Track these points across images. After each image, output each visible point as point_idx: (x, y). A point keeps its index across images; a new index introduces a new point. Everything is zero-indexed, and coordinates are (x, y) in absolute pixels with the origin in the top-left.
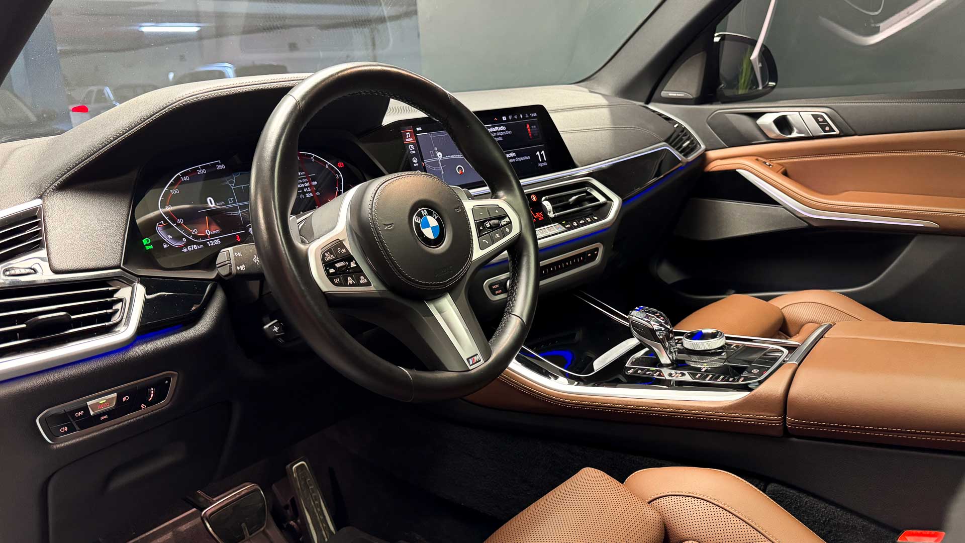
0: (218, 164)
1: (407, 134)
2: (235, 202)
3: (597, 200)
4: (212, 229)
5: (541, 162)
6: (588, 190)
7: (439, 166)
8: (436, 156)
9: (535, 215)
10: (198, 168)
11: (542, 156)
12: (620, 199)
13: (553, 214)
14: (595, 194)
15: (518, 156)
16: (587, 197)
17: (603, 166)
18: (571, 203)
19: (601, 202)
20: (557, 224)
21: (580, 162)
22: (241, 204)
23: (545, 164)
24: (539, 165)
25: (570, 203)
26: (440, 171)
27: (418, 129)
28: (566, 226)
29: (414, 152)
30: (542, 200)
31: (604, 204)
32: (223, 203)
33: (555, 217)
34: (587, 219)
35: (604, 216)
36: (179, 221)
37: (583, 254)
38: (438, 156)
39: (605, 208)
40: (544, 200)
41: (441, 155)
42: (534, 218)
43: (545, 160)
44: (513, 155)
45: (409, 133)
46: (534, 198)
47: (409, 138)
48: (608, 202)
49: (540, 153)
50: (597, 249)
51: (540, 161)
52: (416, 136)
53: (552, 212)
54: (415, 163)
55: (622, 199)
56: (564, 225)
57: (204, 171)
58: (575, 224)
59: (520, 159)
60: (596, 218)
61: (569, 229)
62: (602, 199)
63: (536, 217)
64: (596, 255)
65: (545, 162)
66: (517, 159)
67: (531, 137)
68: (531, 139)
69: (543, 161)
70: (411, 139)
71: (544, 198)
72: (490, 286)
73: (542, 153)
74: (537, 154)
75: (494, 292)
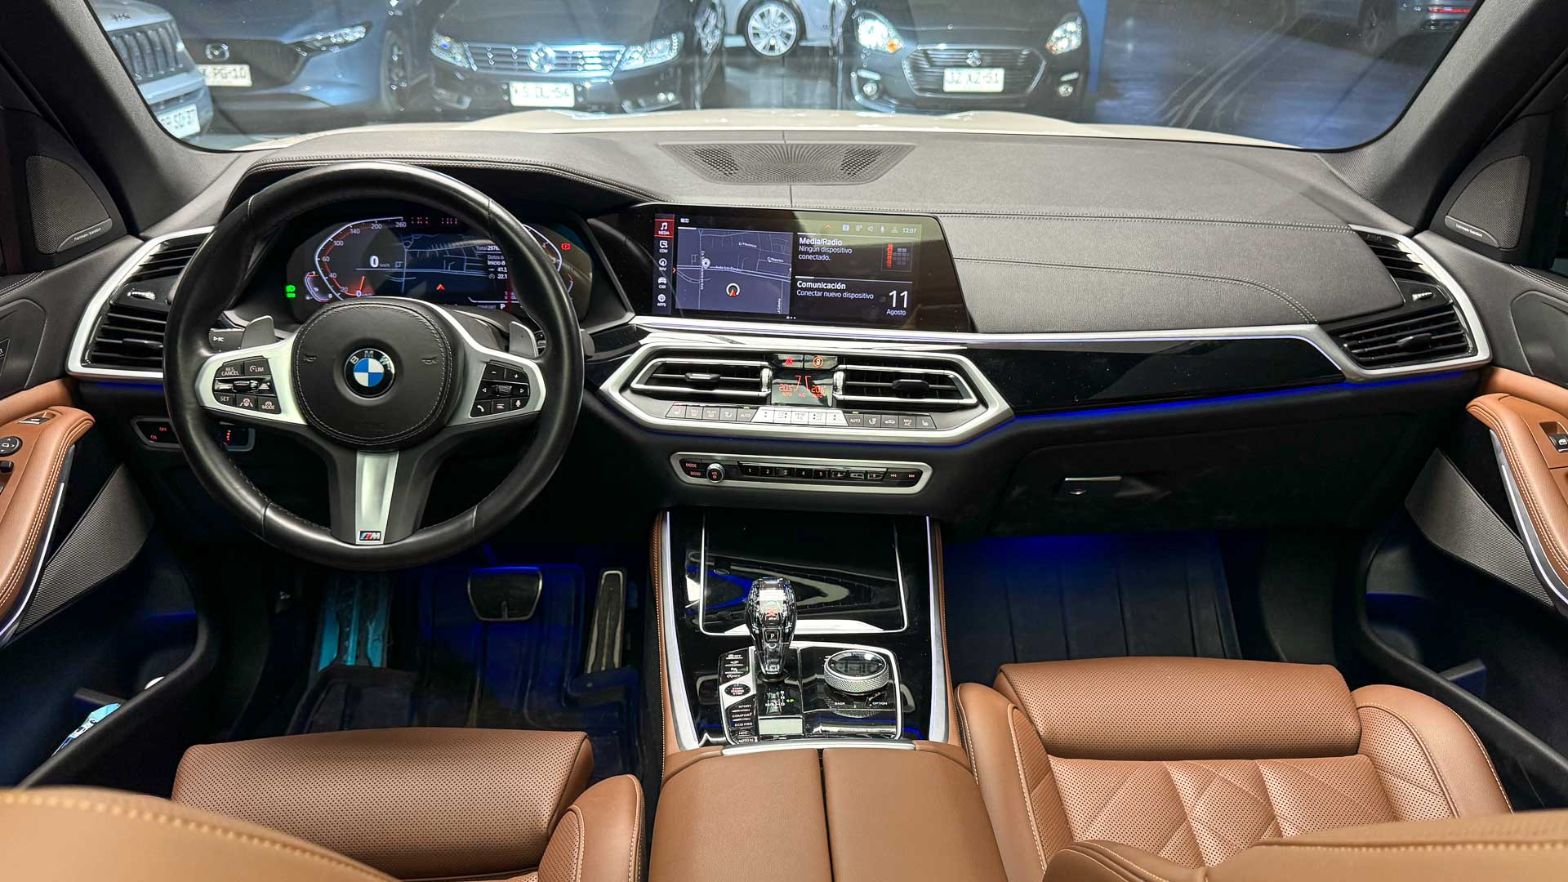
0: (399, 220)
1: (663, 224)
2: (402, 267)
4: (365, 291)
5: (894, 309)
6: (951, 376)
7: (699, 277)
8: (699, 263)
10: (374, 222)
11: (900, 300)
12: (1009, 407)
13: (842, 395)
14: (962, 385)
15: (848, 290)
19: (962, 401)
20: (839, 412)
21: (987, 327)
22: (410, 270)
23: (903, 313)
24: (889, 312)
26: (699, 285)
27: (682, 220)
28: (852, 420)
29: (666, 251)
30: (836, 369)
32: (388, 265)
33: (841, 401)
34: (905, 421)
36: (331, 275)
38: (703, 263)
40: (839, 370)
41: (709, 263)
43: (905, 306)
44: (844, 286)
45: (666, 224)
47: (664, 230)
48: (980, 405)
49: (898, 295)
51: (894, 306)
52: (676, 230)
53: (840, 392)
54: (662, 266)
55: (1012, 408)
57: (379, 226)
58: (873, 421)
59: (852, 296)
60: (926, 424)
62: (969, 398)
65: (903, 309)
66: (846, 295)
67: (889, 266)
68: (889, 269)
69: (900, 306)
70: (668, 233)
71: (841, 367)
72: (683, 462)
73: (902, 295)
74: (891, 294)
75: (688, 471)
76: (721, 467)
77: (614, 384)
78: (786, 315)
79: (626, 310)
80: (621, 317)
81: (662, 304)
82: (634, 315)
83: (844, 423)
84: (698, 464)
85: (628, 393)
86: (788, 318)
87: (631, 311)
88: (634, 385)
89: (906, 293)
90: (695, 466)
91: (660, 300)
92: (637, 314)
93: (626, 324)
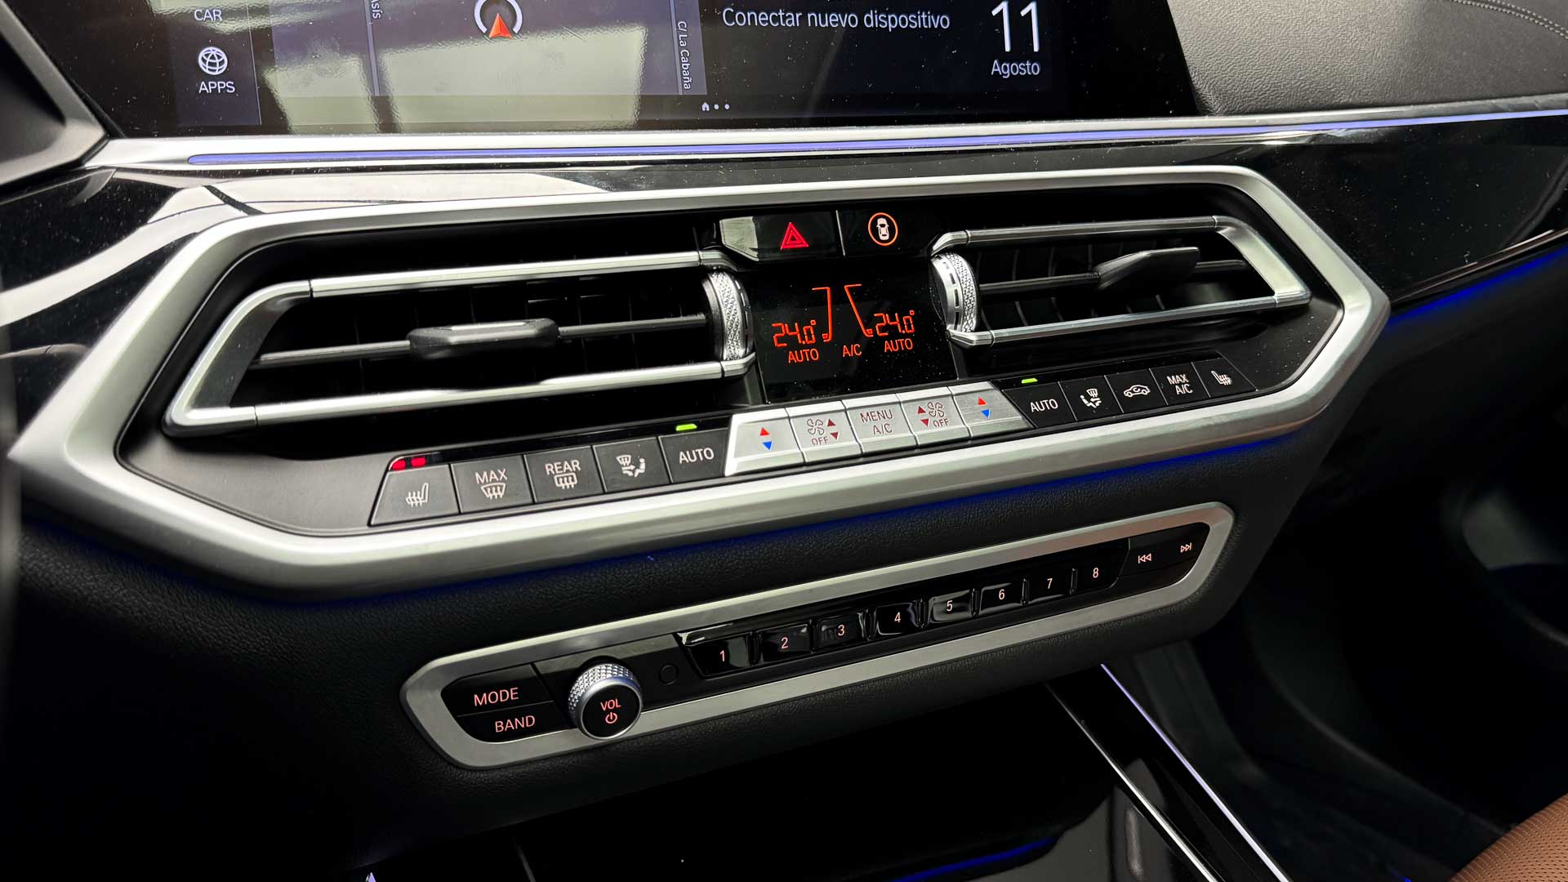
3: (1258, 286)
5: (1005, 58)
6: (1224, 232)
9: (870, 322)
11: (1021, 26)
12: (1383, 298)
13: (977, 329)
14: (1259, 255)
16: (1201, 264)
17: (1339, 132)
18: (1106, 284)
19: (1275, 297)
20: (985, 385)
21: (1223, 95)
23: (1031, 69)
24: (996, 67)
25: (1099, 280)
28: (1034, 407)
30: (936, 247)
31: (1292, 312)
33: (981, 349)
34: (1172, 380)
35: (1276, 376)
37: (1111, 553)
39: (1291, 332)
40: (945, 251)
42: (858, 337)
43: (1035, 48)
46: (884, 230)
48: (1318, 304)
49: (1014, 11)
50: (1198, 533)
51: (1007, 48)
53: (972, 321)
55: (1391, 298)
56: (1020, 401)
58: (1093, 398)
59: (889, 21)
60: (1225, 380)
61: (1041, 425)
62: (1286, 286)
63: (868, 333)
64: (1192, 557)
65: (1033, 57)
66: (872, 21)
69: (1023, 46)
71: (946, 239)
72: (458, 696)
73: (1023, 13)
74: (995, 12)
75: (480, 726)
76: (620, 671)
77: (84, 428)
78: (702, 99)
79: (59, 116)
80: (43, 144)
81: (219, 85)
82: (98, 133)
83: (1013, 418)
84: (522, 685)
85: (157, 454)
86: (705, 106)
87: (81, 118)
88: (184, 412)
89: (1032, 7)
90: (511, 694)
91: (206, 69)
92: (111, 134)
93: (74, 167)
